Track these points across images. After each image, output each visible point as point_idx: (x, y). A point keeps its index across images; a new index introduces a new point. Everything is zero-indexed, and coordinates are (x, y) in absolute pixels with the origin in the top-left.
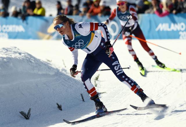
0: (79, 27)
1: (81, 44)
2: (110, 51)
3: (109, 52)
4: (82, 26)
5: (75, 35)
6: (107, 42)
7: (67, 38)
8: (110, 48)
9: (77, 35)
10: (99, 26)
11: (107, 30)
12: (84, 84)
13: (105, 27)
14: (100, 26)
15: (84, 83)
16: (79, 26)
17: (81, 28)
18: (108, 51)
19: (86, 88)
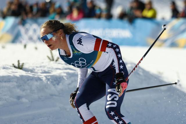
0: (78, 43)
1: (82, 64)
2: (121, 87)
3: (119, 90)
4: (81, 42)
5: (73, 51)
6: (118, 74)
7: (63, 54)
8: (122, 84)
9: (76, 52)
10: (108, 46)
11: (119, 56)
12: (79, 112)
13: (117, 50)
14: (110, 47)
15: (78, 109)
16: (77, 41)
17: (80, 44)
18: (119, 88)
19: (81, 117)
